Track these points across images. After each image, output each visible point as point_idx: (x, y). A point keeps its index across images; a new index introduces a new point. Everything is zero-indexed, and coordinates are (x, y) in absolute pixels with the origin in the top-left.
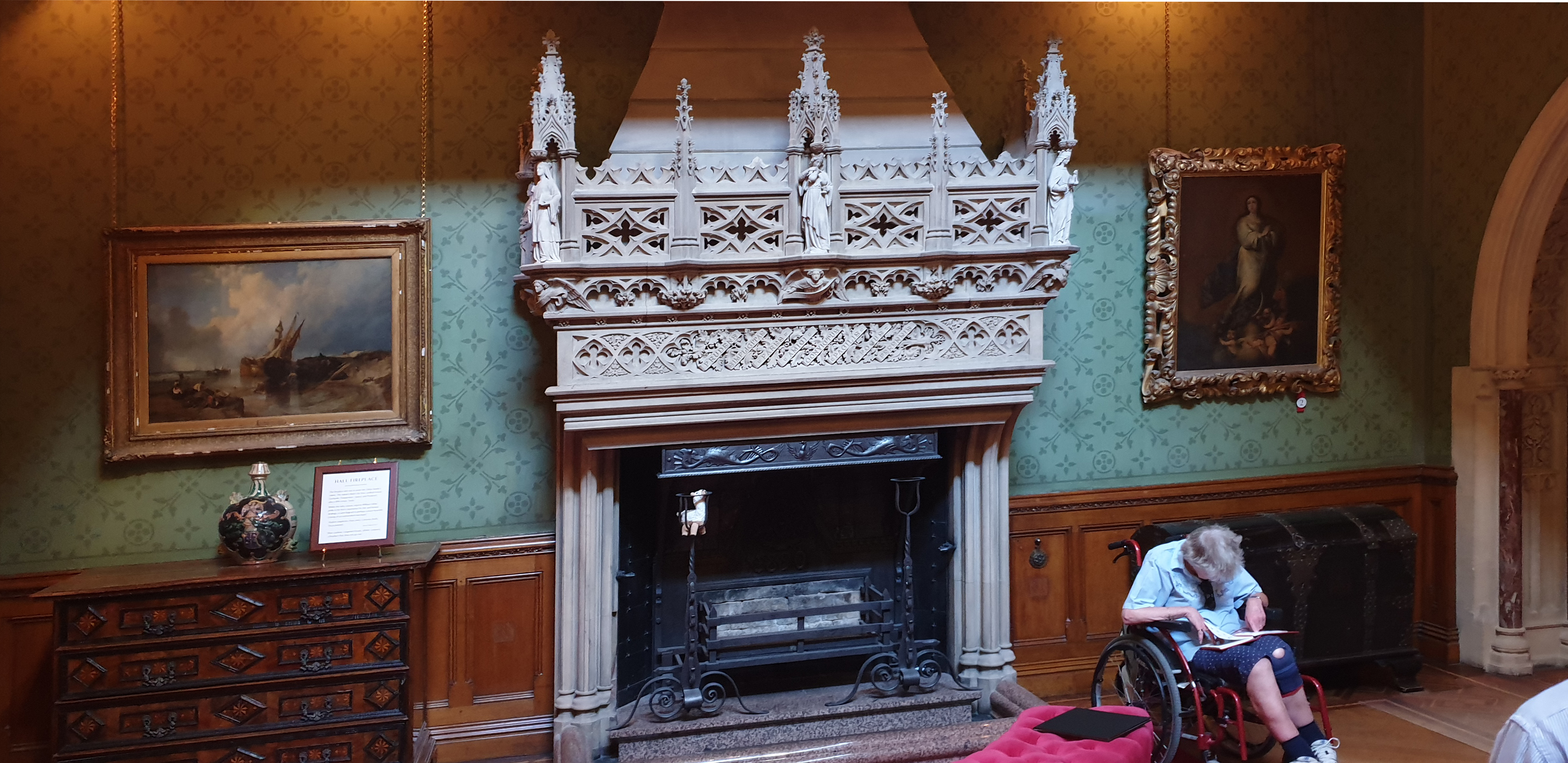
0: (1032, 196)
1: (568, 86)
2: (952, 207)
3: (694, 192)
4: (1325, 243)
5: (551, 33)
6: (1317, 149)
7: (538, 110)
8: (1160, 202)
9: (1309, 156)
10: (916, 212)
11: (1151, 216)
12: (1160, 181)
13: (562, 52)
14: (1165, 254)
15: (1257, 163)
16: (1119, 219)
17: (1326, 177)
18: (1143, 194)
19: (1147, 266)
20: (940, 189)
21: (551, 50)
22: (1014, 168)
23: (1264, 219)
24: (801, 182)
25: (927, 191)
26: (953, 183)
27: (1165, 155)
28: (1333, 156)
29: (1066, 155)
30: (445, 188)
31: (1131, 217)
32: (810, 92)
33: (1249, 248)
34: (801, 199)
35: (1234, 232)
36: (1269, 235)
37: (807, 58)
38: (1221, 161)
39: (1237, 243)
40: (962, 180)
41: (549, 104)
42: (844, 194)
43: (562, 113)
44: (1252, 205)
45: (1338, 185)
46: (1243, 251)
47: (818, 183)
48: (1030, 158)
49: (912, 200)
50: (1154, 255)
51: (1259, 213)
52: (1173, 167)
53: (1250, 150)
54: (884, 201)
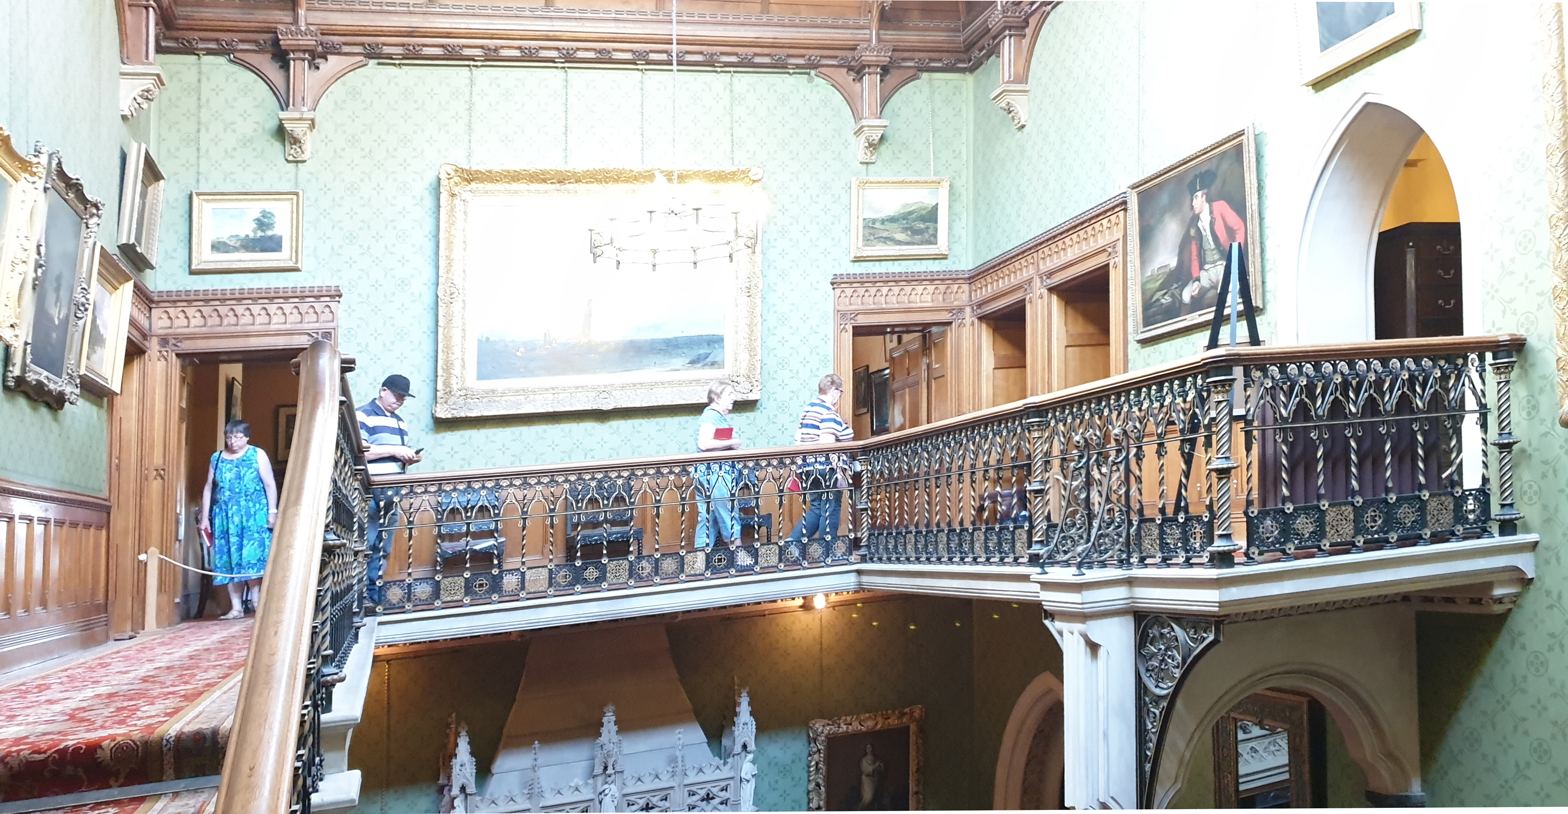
0: (731, 782)
1: (472, 754)
2: (686, 794)
3: (541, 805)
4: (913, 767)
5: (463, 724)
6: (907, 710)
7: (456, 770)
8: (815, 753)
9: (903, 714)
10: (666, 799)
11: (811, 762)
12: (815, 740)
13: (469, 733)
14: (818, 785)
15: (870, 723)
16: (793, 762)
17: (913, 728)
18: (807, 744)
19: (809, 792)
20: (679, 786)
21: (464, 733)
22: (722, 767)
23: (876, 757)
24: (601, 794)
25: (672, 788)
26: (687, 782)
27: (817, 725)
28: (917, 714)
29: (750, 757)
30: (396, 791)
31: (800, 759)
32: (606, 742)
33: (868, 775)
34: (600, 802)
35: (859, 766)
36: (879, 766)
37: (605, 720)
38: (851, 724)
39: (861, 773)
40: (692, 778)
41: (461, 766)
42: (625, 795)
43: (468, 770)
44: (869, 748)
45: (921, 730)
46: (864, 777)
47: (609, 795)
48: (730, 760)
49: (664, 793)
50: (812, 786)
51: (874, 753)
52: (822, 732)
53: (867, 715)
54: (648, 795)
